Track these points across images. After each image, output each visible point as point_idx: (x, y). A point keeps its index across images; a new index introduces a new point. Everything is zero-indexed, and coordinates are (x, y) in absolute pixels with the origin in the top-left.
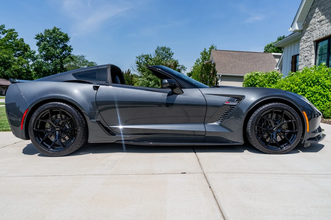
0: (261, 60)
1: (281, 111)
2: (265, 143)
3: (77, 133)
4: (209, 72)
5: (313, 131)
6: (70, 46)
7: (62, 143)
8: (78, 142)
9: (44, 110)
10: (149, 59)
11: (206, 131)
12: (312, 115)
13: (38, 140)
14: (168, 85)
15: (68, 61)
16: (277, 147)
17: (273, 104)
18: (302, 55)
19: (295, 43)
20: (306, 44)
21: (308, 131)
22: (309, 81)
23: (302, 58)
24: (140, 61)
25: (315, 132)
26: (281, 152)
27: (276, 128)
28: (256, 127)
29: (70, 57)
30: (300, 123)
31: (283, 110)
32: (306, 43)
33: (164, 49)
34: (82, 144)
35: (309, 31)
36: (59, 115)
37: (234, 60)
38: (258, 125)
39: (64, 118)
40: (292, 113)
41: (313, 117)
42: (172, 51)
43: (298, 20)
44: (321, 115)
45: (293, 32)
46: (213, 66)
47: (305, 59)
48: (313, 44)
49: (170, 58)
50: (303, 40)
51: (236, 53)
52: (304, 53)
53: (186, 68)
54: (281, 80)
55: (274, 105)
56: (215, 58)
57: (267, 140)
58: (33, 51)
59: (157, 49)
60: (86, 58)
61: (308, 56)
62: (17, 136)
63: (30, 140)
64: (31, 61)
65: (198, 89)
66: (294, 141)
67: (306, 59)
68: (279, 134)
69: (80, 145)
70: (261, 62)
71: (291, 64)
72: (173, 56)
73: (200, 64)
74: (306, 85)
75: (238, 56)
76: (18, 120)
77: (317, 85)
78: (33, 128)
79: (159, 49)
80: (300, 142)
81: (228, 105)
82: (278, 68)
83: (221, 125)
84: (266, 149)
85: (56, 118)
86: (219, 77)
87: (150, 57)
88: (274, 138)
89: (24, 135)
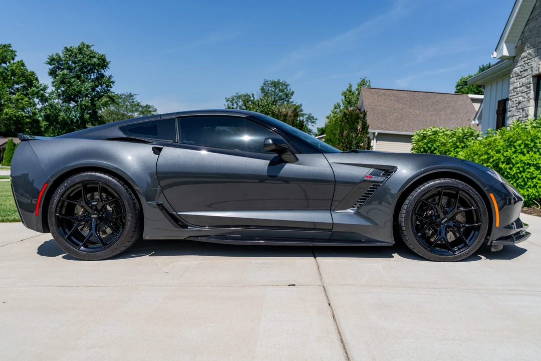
0: (448, 107)
1: (454, 192)
2: (427, 243)
3: (126, 222)
4: (354, 126)
5: (506, 225)
6: (110, 77)
7: (101, 239)
8: (126, 237)
9: (73, 184)
10: (250, 103)
11: (334, 222)
12: (507, 200)
13: (62, 232)
14: (273, 147)
15: (106, 105)
16: (447, 250)
17: (442, 181)
18: (514, 100)
19: (503, 79)
20: (520, 81)
21: (497, 225)
22: (520, 146)
23: (513, 106)
24: (233, 105)
25: (510, 227)
26: (453, 259)
27: (446, 219)
28: (414, 216)
29: (109, 97)
30: (484, 211)
31: (457, 189)
32: (520, 79)
33: (275, 84)
34: (133, 240)
35: (526, 59)
36: (98, 193)
37: (401, 106)
38: (417, 214)
39: (106, 198)
40: (473, 196)
41: (508, 203)
42: (292, 88)
43: (507, 39)
44: (522, 200)
45: (500, 60)
46: (362, 116)
47: (518, 107)
48: (532, 82)
49: (288, 101)
50: (515, 73)
51: (405, 95)
52: (518, 96)
53: (316, 119)
54: (476, 143)
55: (443, 183)
56: (367, 102)
57: (432, 240)
58: (43, 85)
59: (264, 84)
60: (138, 99)
61: (523, 102)
62: (29, 226)
63: (50, 234)
64: (39, 103)
65: (322, 154)
66: (474, 242)
67: (520, 106)
68: (451, 229)
69: (130, 244)
70: (449, 110)
71: (496, 116)
72: (292, 97)
73: (340, 112)
74: (515, 152)
75: (409, 99)
76: (31, 202)
77: (533, 152)
78: (56, 212)
79: (268, 84)
80: (484, 244)
81: (370, 181)
82: (477, 122)
83: (358, 213)
84: (428, 253)
85: (92, 198)
86: (374, 137)
87: (252, 98)
88: (443, 234)
89: (40, 225)
